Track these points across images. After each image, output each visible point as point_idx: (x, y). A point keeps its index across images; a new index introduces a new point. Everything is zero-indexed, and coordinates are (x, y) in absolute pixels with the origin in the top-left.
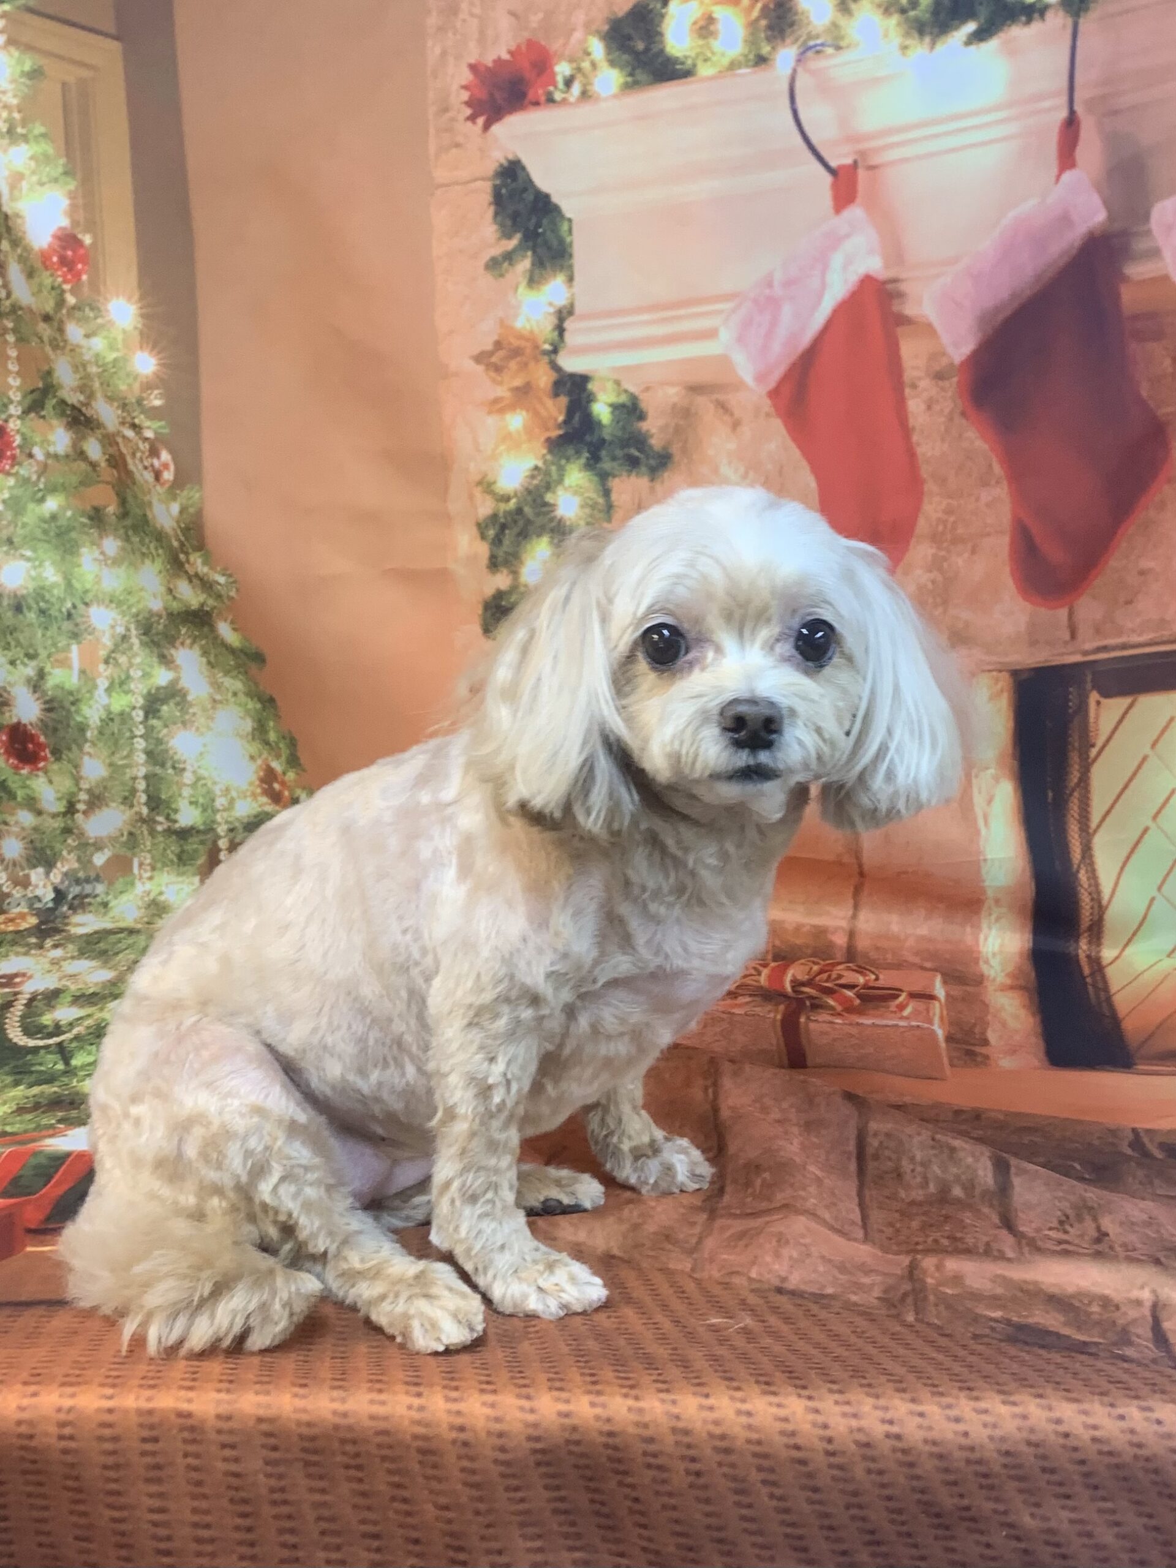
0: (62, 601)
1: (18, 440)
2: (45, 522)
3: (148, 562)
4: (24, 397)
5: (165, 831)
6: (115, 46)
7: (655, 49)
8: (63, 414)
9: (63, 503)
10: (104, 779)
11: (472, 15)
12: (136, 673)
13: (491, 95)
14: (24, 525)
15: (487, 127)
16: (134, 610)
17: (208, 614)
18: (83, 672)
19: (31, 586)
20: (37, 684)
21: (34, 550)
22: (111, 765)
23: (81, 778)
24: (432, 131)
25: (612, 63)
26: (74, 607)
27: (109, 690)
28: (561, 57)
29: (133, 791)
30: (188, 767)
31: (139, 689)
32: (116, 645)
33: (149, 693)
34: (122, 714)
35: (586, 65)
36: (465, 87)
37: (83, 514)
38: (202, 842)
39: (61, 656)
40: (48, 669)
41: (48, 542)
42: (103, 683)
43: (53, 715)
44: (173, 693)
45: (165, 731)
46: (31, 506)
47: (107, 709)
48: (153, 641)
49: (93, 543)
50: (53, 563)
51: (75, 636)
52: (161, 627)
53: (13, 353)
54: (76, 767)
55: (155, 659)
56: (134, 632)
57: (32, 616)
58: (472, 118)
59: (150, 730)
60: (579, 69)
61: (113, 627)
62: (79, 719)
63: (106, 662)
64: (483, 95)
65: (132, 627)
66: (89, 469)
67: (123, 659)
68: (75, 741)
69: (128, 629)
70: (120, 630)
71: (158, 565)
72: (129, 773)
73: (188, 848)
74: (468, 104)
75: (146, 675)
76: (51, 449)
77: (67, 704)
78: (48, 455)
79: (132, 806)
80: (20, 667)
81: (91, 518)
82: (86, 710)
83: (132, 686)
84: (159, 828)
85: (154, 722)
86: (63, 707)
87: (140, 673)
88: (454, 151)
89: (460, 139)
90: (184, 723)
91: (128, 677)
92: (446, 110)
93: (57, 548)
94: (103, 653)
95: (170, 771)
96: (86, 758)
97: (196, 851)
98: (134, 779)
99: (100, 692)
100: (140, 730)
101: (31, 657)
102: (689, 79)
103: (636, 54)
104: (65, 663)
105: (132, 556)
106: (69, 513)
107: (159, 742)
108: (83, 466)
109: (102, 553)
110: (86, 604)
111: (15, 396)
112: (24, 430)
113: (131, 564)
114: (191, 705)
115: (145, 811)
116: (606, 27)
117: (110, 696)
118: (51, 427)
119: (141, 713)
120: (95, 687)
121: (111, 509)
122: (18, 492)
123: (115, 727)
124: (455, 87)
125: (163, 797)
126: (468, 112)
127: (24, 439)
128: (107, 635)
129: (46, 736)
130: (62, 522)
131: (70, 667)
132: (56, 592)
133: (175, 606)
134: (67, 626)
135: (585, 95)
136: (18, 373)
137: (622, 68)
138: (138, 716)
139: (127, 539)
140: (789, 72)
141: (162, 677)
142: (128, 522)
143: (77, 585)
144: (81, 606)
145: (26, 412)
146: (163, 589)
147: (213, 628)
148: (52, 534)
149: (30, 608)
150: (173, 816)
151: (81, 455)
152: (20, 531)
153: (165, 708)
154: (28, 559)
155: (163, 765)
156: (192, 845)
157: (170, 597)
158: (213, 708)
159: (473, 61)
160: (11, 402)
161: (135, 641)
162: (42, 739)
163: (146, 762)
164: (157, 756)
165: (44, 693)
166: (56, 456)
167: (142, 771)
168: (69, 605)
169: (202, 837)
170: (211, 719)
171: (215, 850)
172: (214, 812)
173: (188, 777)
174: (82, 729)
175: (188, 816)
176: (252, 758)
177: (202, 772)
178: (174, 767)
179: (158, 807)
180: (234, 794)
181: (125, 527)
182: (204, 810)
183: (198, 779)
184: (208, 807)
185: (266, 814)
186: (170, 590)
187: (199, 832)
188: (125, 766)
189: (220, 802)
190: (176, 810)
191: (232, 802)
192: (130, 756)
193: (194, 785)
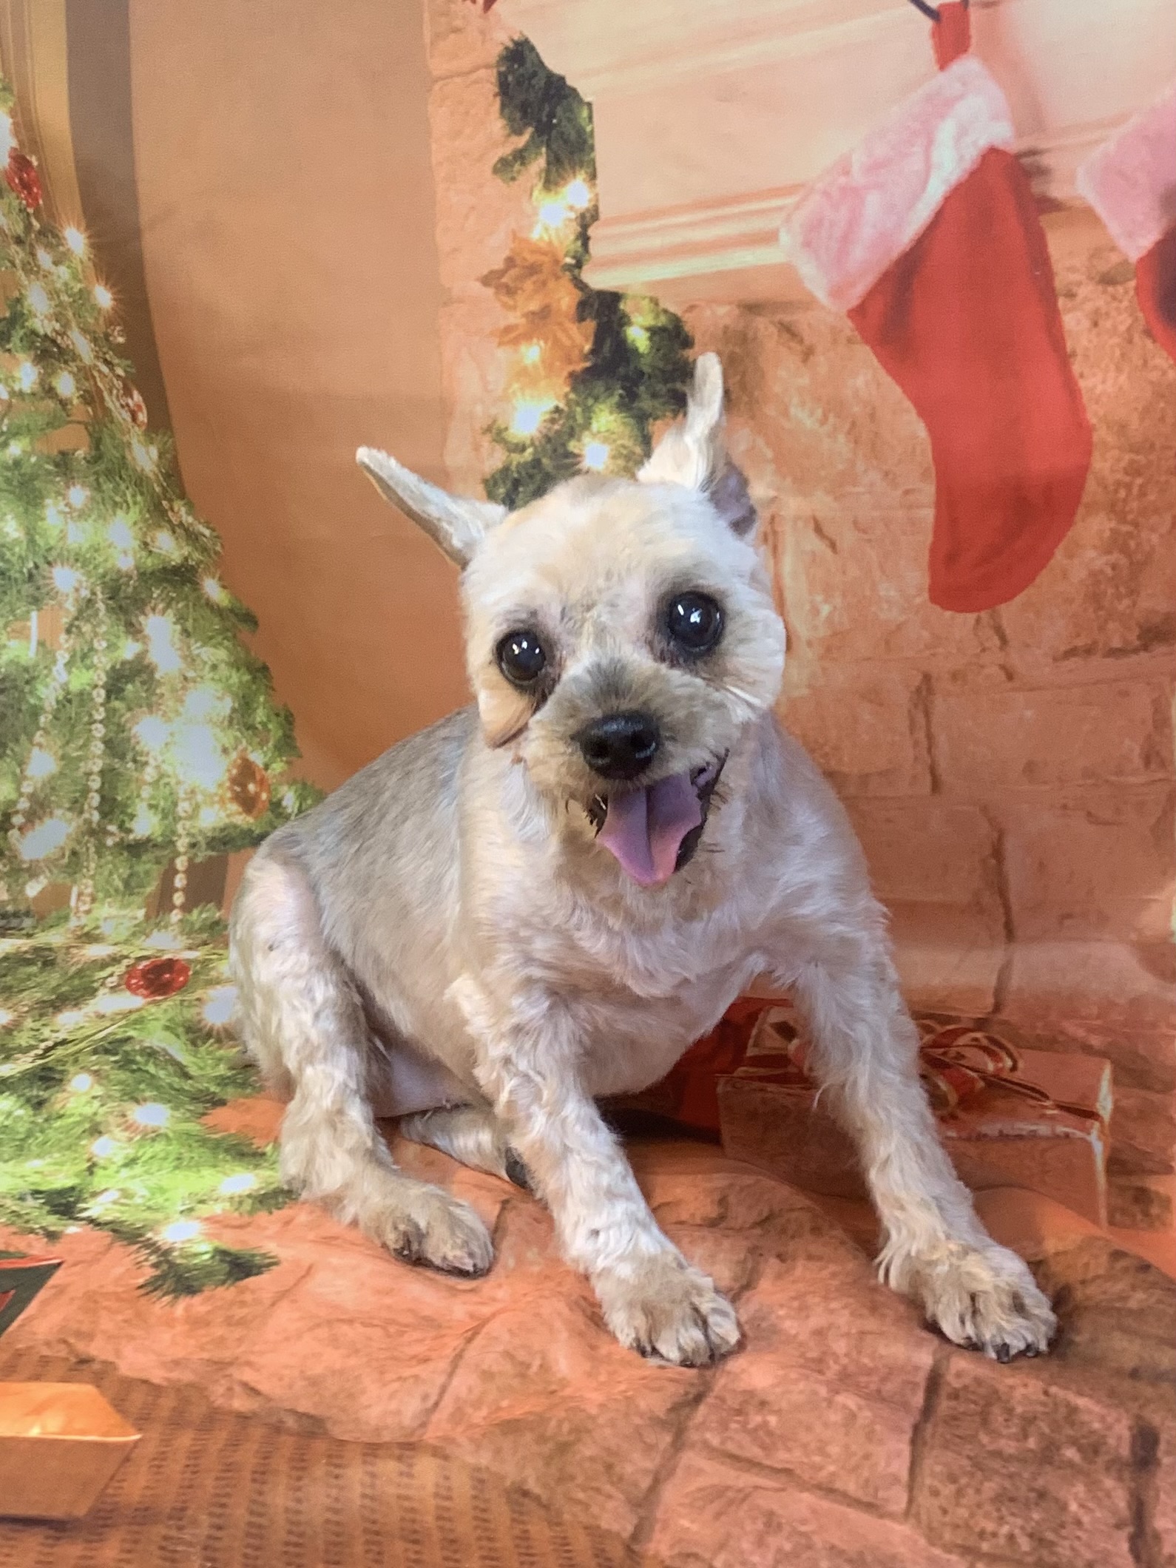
0: (23, 560)
2: (7, 468)
3: (119, 512)
5: (116, 845)
8: (31, 346)
9: (29, 449)
12: (100, 645)
16: (101, 571)
17: (193, 570)
18: (41, 644)
22: (63, 757)
23: (25, 778)
24: (426, 16)
26: (37, 567)
27: (69, 665)
29: (85, 791)
30: (151, 761)
31: (103, 661)
32: (80, 611)
33: (113, 668)
34: (81, 694)
37: (49, 459)
38: (158, 862)
39: (18, 625)
40: (3, 639)
41: (12, 492)
42: (63, 657)
43: (3, 697)
44: (140, 670)
45: (128, 715)
47: (65, 687)
48: (121, 607)
49: (58, 493)
50: (17, 517)
51: (35, 601)
52: (130, 590)
54: (24, 761)
55: (122, 628)
56: (100, 596)
59: (111, 713)
61: (77, 590)
62: (32, 701)
63: (68, 631)
65: (98, 589)
66: (59, 407)
67: (86, 628)
68: (27, 730)
69: (94, 593)
70: (85, 593)
71: (134, 513)
72: (83, 767)
73: (140, 868)
75: (112, 647)
76: (17, 388)
77: (20, 683)
78: (13, 393)
79: (83, 811)
81: (57, 465)
82: (42, 691)
83: (95, 660)
84: (110, 841)
85: (117, 704)
86: (16, 688)
87: (104, 644)
88: (452, 37)
89: (459, 22)
90: (150, 706)
91: (91, 649)
93: (20, 499)
94: (65, 621)
95: (130, 765)
96: (37, 749)
97: (147, 873)
98: (88, 774)
99: (59, 669)
100: (100, 714)
104: (22, 634)
105: (105, 504)
106: (33, 459)
107: (121, 728)
108: (51, 404)
109: (68, 505)
110: (50, 564)
113: (101, 517)
114: (159, 684)
115: (96, 817)
117: (70, 673)
118: (18, 362)
119: (103, 692)
120: (55, 662)
121: (80, 453)
123: (72, 710)
125: (119, 798)
128: (71, 600)
130: (26, 469)
131: (28, 638)
132: (17, 549)
133: (150, 563)
134: (27, 589)
138: (100, 695)
139: (98, 488)
141: (128, 650)
142: (101, 467)
143: (40, 541)
144: (43, 566)
146: (136, 544)
147: (196, 586)
148: (15, 483)
150: (127, 825)
151: (50, 392)
153: (130, 687)
155: (122, 757)
156: (146, 865)
157: (144, 554)
158: (184, 688)
161: (101, 606)
163: (104, 753)
164: (117, 746)
166: (21, 394)
167: (97, 766)
168: (31, 565)
169: (158, 853)
170: (181, 701)
171: (171, 872)
172: (177, 819)
173: (149, 774)
174: (35, 712)
175: (145, 825)
176: (225, 751)
177: (166, 768)
178: (135, 761)
179: (111, 812)
180: (199, 798)
181: (96, 473)
182: (165, 817)
183: (162, 776)
184: (169, 814)
185: (235, 827)
186: (146, 544)
187: (155, 846)
188: (79, 759)
189: (183, 807)
190: (132, 817)
191: (197, 808)
192: (85, 746)
193: (155, 784)
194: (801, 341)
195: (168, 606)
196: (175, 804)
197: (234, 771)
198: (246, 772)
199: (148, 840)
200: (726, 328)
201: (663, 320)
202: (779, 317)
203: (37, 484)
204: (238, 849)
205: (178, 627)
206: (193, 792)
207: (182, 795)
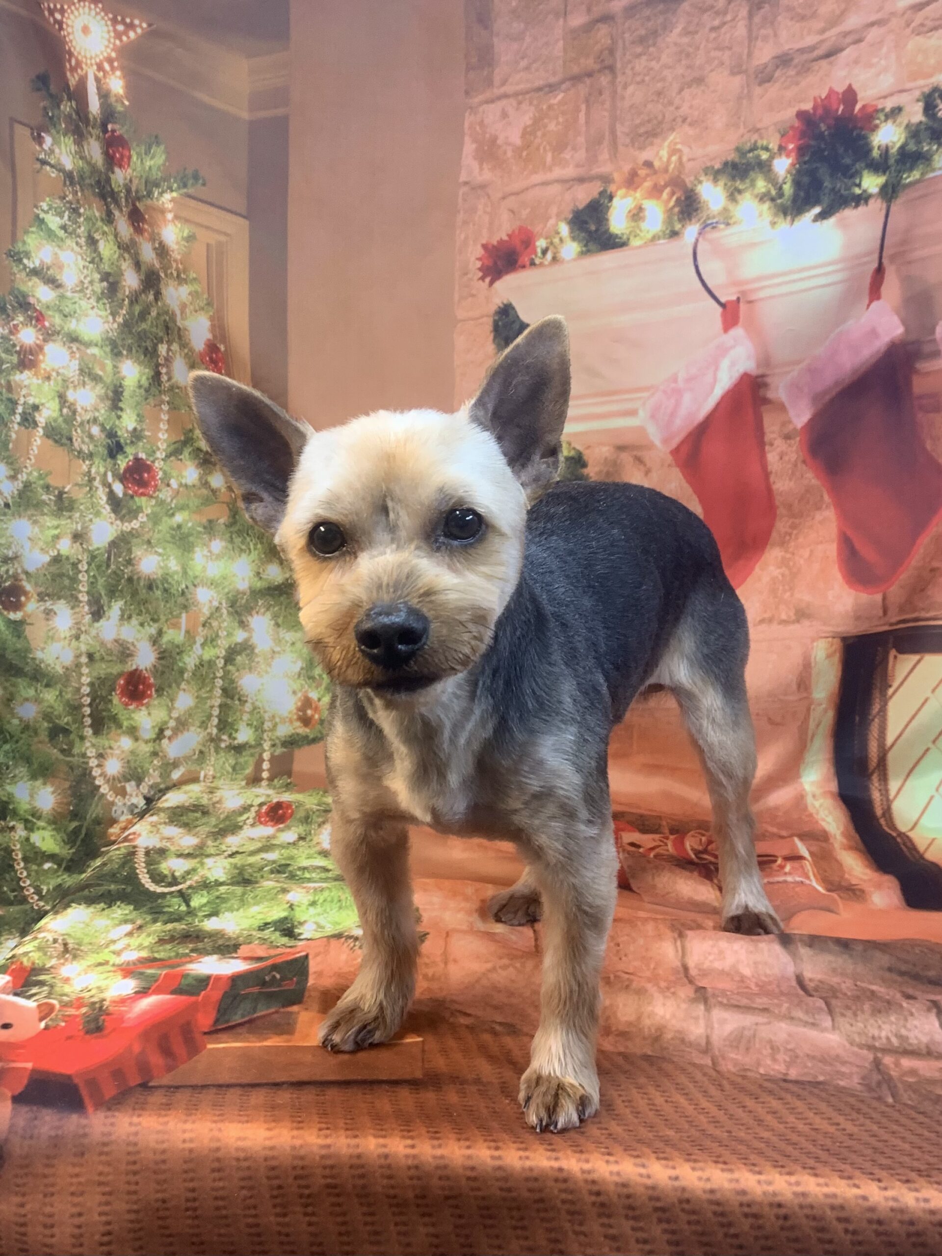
0: (178, 583)
1: (160, 474)
2: (173, 529)
3: (242, 555)
4: (168, 446)
5: (227, 747)
6: (245, 223)
7: (603, 229)
8: (195, 458)
9: (188, 518)
10: (191, 708)
11: (485, 212)
12: (223, 634)
13: (495, 263)
14: (159, 532)
15: (491, 283)
16: (226, 590)
18: (187, 632)
19: (160, 572)
20: (155, 641)
21: (164, 549)
22: (197, 697)
23: (174, 708)
24: (457, 287)
25: (574, 239)
26: (187, 587)
27: (203, 645)
28: (541, 236)
29: (210, 716)
30: (250, 700)
31: (224, 643)
32: (212, 614)
33: (230, 647)
34: (210, 661)
35: (556, 240)
36: (479, 259)
37: (200, 525)
38: (252, 756)
39: (175, 620)
40: (165, 629)
41: (174, 543)
42: (200, 640)
43: (163, 662)
44: (246, 648)
45: (237, 674)
46: (165, 519)
47: (200, 658)
48: (236, 612)
49: (204, 544)
50: (176, 557)
51: (185, 607)
52: (244, 601)
53: (165, 417)
54: (172, 700)
55: (236, 624)
56: (224, 605)
57: (158, 593)
58: (482, 279)
59: (227, 673)
60: (552, 243)
61: (211, 602)
62: (181, 664)
63: (204, 625)
64: (489, 262)
65: (224, 602)
66: (211, 493)
67: (215, 624)
68: (176, 681)
69: (221, 603)
70: (216, 604)
71: (251, 557)
72: (209, 703)
73: (243, 760)
74: (480, 269)
75: (229, 635)
76: (184, 481)
77: (174, 654)
78: (181, 485)
79: (206, 728)
80: (147, 628)
81: (205, 528)
82: (187, 659)
83: (219, 642)
84: (223, 745)
85: (230, 667)
86: (171, 657)
87: (225, 634)
88: (470, 299)
89: (474, 292)
90: (250, 669)
91: (217, 636)
92: (466, 274)
93: (179, 547)
94: (202, 619)
95: (237, 702)
96: (181, 693)
97: (246, 762)
98: (212, 707)
99: (198, 645)
100: (220, 673)
101: (154, 620)
102: (625, 248)
103: (590, 233)
104: (176, 626)
105: (232, 552)
106: (190, 525)
107: (232, 682)
108: (205, 492)
109: (210, 551)
110: (195, 586)
111: (162, 446)
112: (165, 468)
113: (230, 558)
114: (257, 655)
115: (215, 731)
116: (570, 216)
117: (203, 649)
118: (186, 466)
119: (222, 661)
120: (195, 642)
121: (222, 521)
122: (157, 509)
123: (204, 671)
124: (473, 259)
125: (229, 720)
126: (480, 274)
127: (165, 473)
128: (207, 607)
129: (155, 678)
130: (185, 530)
131: (180, 628)
132: (176, 577)
133: (258, 585)
134: (181, 600)
135: (555, 259)
136: (167, 431)
137: (580, 241)
138: (220, 663)
139: (231, 540)
140: (693, 240)
141: (240, 636)
142: (233, 529)
143: (190, 573)
144: (191, 587)
145: (168, 456)
146: (251, 574)
148: (177, 538)
149: (157, 588)
150: (234, 735)
151: (206, 484)
152: (156, 536)
153: (239, 658)
154: (160, 554)
155: (232, 698)
156: (244, 757)
158: (272, 658)
159: (484, 242)
160: (158, 449)
161: (224, 611)
162: (152, 680)
163: (222, 695)
164: (230, 692)
165: (160, 646)
166: (186, 486)
167: (218, 702)
168: (184, 586)
169: (252, 751)
170: (269, 665)
171: (261, 760)
172: (263, 731)
173: (248, 707)
174: (182, 672)
175: (244, 735)
176: (294, 693)
177: (258, 704)
178: (239, 700)
179: (224, 727)
180: (277, 720)
181: (231, 532)
182: (256, 730)
183: (255, 708)
184: (259, 728)
185: (298, 734)
186: (258, 573)
187: (251, 747)
188: (208, 698)
189: (267, 725)
190: (237, 731)
191: (275, 726)
192: (211, 691)
193: (251, 713)
194: (645, 465)
195: (268, 609)
196: (263, 723)
197: (299, 704)
198: (307, 703)
199: (247, 743)
200: (606, 459)
201: (572, 453)
202: (635, 453)
203: (191, 539)
204: (300, 747)
205: (273, 622)
206: (274, 717)
207: (267, 718)
